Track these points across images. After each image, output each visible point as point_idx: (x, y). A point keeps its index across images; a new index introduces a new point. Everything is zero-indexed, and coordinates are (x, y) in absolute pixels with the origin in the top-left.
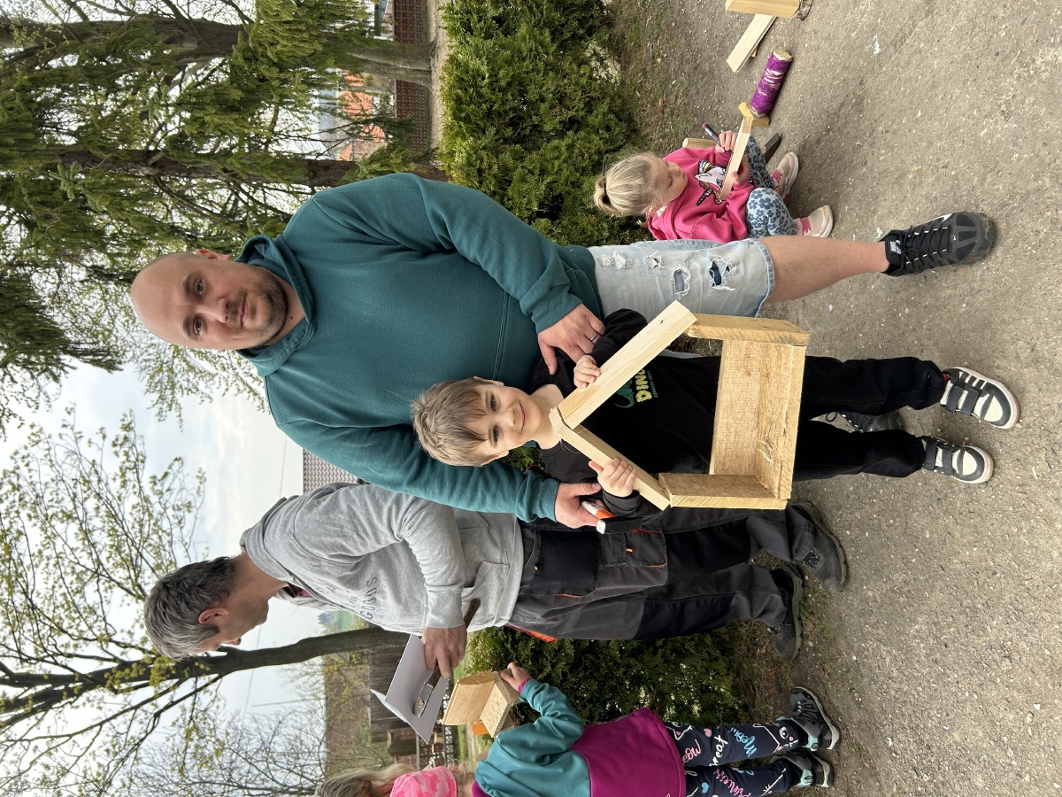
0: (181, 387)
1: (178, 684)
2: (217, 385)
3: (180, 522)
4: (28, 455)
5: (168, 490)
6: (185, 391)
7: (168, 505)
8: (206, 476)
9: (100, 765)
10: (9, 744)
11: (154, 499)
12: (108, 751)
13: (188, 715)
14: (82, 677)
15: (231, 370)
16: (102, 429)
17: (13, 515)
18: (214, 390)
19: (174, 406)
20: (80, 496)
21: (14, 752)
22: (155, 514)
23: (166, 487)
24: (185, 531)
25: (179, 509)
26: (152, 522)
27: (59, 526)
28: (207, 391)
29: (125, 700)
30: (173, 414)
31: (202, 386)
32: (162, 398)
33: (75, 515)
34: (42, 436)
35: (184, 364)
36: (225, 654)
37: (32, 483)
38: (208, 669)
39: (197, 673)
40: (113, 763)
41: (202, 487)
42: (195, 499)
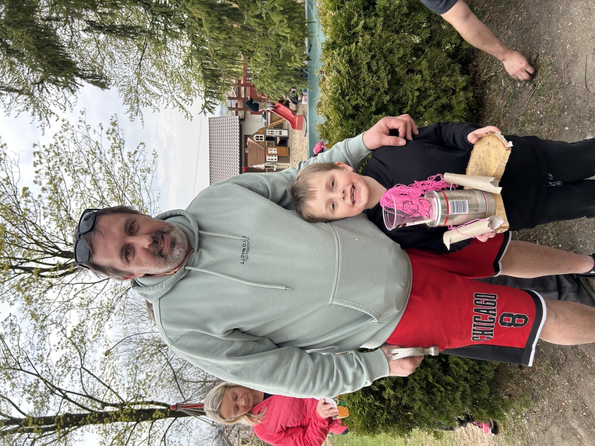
0: (142, 102)
2: (162, 102)
3: (144, 179)
4: (63, 137)
5: (137, 160)
6: (145, 105)
7: (137, 169)
8: (157, 154)
9: (109, 299)
10: (63, 285)
11: (130, 165)
12: (112, 292)
15: (169, 94)
16: (100, 124)
17: (56, 169)
18: (161, 105)
19: (139, 113)
20: (91, 161)
21: (66, 289)
22: (131, 173)
23: (136, 159)
24: (147, 184)
25: (144, 172)
26: (130, 177)
27: (82, 177)
28: (156, 105)
30: (138, 118)
31: (153, 102)
32: (132, 108)
33: (89, 171)
34: (69, 127)
35: (143, 89)
37: (66, 152)
40: (115, 299)
41: (155, 160)
42: (152, 167)
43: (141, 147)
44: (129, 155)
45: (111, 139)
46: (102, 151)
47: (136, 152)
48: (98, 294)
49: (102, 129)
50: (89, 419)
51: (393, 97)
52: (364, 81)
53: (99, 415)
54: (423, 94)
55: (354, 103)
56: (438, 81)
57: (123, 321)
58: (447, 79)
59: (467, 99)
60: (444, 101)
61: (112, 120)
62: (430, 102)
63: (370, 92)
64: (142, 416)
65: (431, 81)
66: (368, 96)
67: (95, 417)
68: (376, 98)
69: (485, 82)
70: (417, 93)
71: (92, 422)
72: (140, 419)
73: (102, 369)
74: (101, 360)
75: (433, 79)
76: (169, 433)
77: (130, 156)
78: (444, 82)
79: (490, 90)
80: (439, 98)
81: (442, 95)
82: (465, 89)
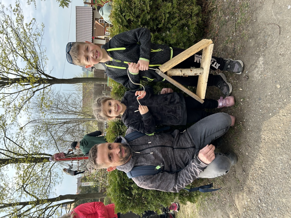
5: (31, 29)
7: (32, 33)
8: (44, 25)
12: (21, 99)
13: (42, 94)
16: (10, 5)
20: (5, 27)
24: (39, 42)
26: (28, 38)
36: (52, 79)
38: (47, 83)
39: (44, 83)
40: (23, 103)
41: (43, 29)
42: (41, 32)
43: (34, 21)
44: (27, 25)
45: (16, 14)
46: (12, 21)
47: (30, 23)
48: (14, 99)
49: (11, 8)
50: (10, 161)
51: (153, 16)
52: (134, 4)
54: (171, 16)
55: (128, 18)
56: (181, 8)
57: (28, 114)
58: (187, 7)
59: (198, 22)
60: (184, 21)
61: (16, 3)
62: (176, 22)
63: (138, 12)
64: (38, 160)
65: (177, 8)
66: (137, 14)
68: (142, 16)
69: (210, 11)
70: (167, 15)
71: (12, 163)
73: (17, 138)
75: (179, 7)
76: (52, 168)
78: (185, 9)
79: (212, 17)
80: (181, 19)
81: (183, 17)
82: (197, 15)
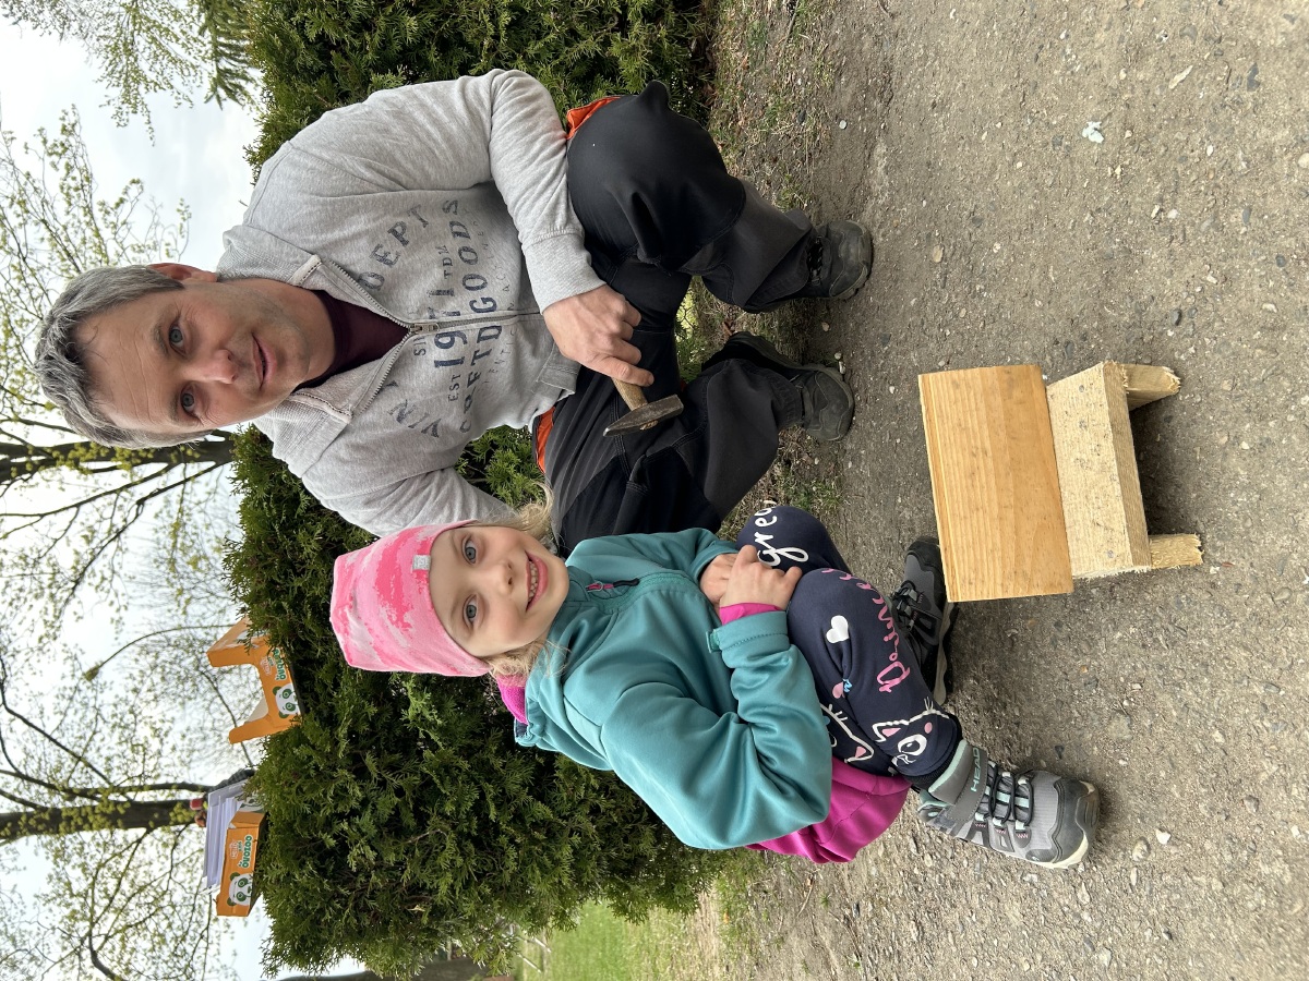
0: (146, 79)
1: (167, 470)
2: (198, 83)
5: (124, 223)
6: (152, 86)
7: (125, 244)
8: (190, 210)
9: (77, 553)
11: (106, 233)
13: (175, 507)
14: (39, 451)
16: (41, 130)
18: (195, 89)
19: (140, 108)
23: (121, 220)
25: (141, 251)
28: (184, 90)
29: (96, 482)
30: (137, 120)
31: (177, 81)
35: (154, 46)
36: (222, 439)
38: (197, 456)
39: (186, 459)
41: (185, 224)
43: (134, 190)
44: (105, 208)
45: (61, 166)
46: (46, 199)
47: (122, 201)
48: (56, 540)
49: (45, 142)
50: (27, 825)
53: (51, 815)
57: (112, 603)
61: (63, 119)
64: (156, 816)
67: (40, 821)
71: (34, 831)
72: (151, 824)
74: (56, 692)
77: (107, 213)
